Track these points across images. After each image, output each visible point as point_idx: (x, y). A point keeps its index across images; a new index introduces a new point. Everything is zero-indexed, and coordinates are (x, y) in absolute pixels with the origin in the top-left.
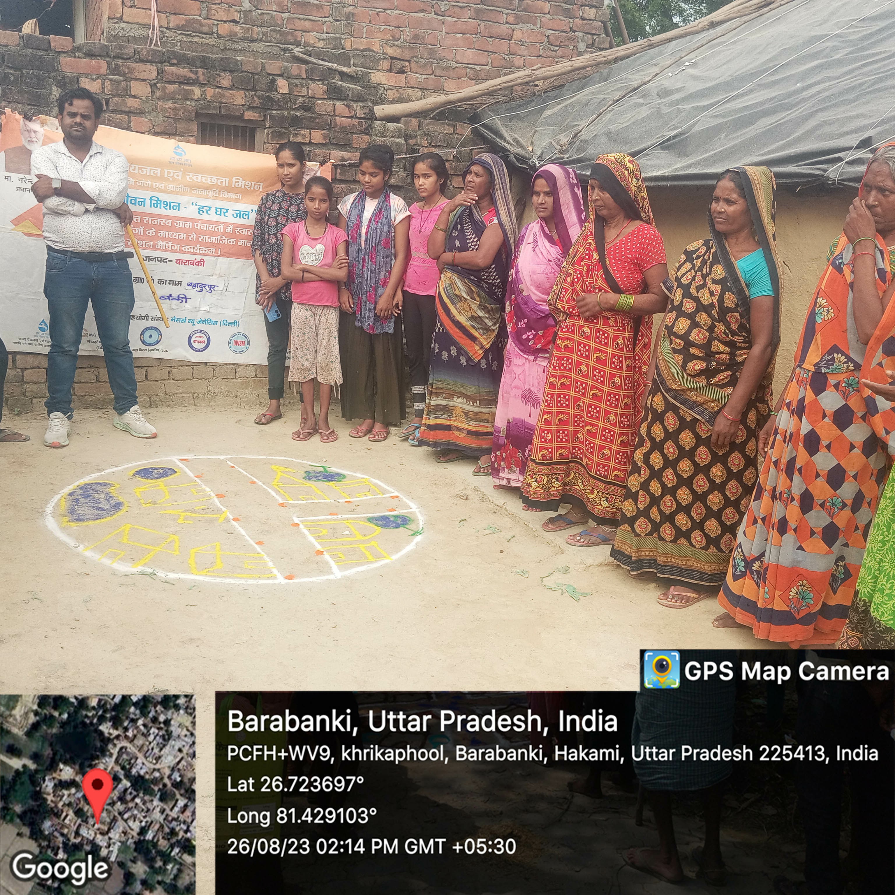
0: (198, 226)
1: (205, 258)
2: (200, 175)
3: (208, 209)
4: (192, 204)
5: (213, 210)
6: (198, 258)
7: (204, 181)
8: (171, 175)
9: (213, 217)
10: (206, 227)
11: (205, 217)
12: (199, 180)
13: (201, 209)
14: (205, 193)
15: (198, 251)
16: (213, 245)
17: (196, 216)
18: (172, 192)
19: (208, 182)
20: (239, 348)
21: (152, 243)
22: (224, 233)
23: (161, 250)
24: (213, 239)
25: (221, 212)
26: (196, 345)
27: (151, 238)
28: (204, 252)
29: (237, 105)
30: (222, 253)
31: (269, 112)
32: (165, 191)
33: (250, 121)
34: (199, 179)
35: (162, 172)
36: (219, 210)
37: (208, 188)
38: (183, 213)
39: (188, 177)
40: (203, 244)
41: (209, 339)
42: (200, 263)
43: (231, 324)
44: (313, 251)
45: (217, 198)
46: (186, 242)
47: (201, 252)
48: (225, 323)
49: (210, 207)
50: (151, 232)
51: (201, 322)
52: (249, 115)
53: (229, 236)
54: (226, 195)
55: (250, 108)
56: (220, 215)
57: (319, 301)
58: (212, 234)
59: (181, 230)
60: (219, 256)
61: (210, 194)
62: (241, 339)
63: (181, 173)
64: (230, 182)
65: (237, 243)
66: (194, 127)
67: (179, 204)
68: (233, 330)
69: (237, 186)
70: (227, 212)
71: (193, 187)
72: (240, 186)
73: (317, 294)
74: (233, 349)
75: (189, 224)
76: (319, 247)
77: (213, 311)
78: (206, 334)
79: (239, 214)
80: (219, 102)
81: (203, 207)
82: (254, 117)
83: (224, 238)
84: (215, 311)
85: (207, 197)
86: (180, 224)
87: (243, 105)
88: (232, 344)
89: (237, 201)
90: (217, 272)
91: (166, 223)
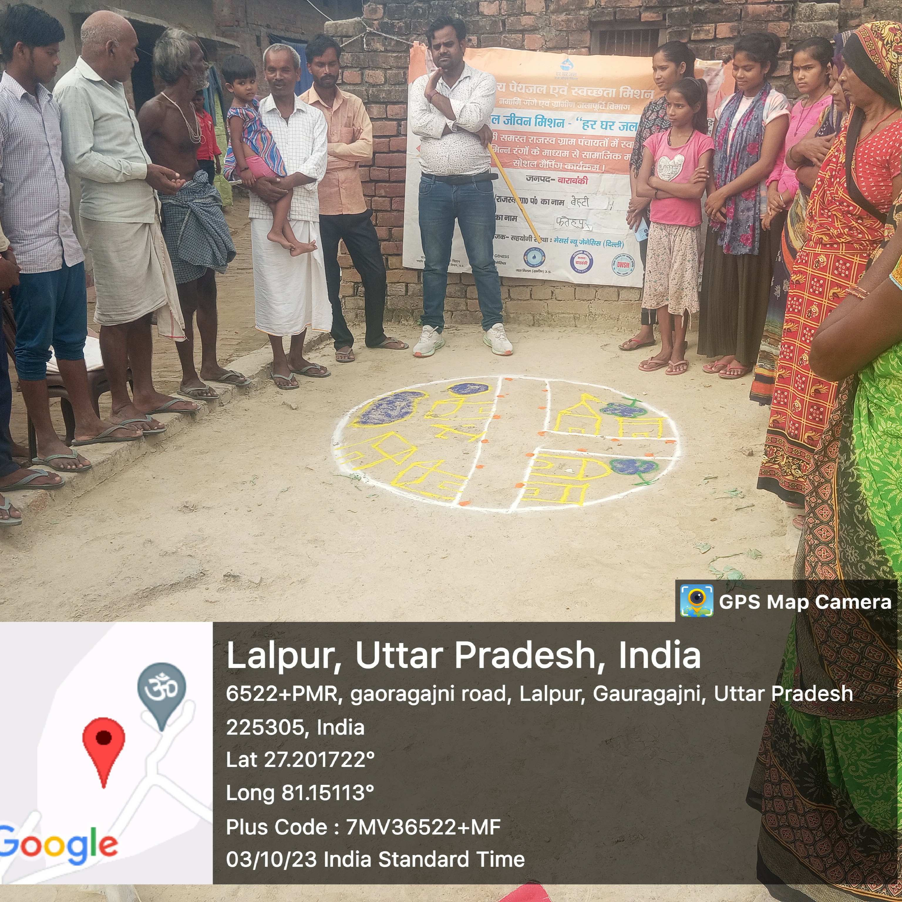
0: (582, 142)
1: (588, 175)
2: (585, 88)
3: (593, 123)
4: (577, 120)
5: (599, 124)
6: (581, 175)
7: (589, 94)
8: (557, 91)
9: (598, 131)
10: (590, 143)
11: (590, 132)
12: (585, 94)
13: (585, 124)
14: (590, 106)
15: (581, 169)
16: (597, 161)
17: (580, 131)
18: (557, 109)
19: (594, 94)
20: (623, 270)
21: (536, 162)
22: (609, 148)
23: (545, 169)
24: (596, 155)
25: (607, 125)
26: (578, 266)
27: (536, 157)
28: (587, 169)
29: (632, 8)
30: (607, 169)
31: (668, 10)
32: (550, 108)
33: (647, 23)
34: (584, 92)
35: (548, 89)
36: (604, 123)
37: (594, 101)
38: (567, 130)
39: (573, 91)
40: (586, 161)
41: (591, 261)
42: (583, 181)
43: (614, 245)
44: (671, 163)
45: (602, 111)
46: (570, 160)
47: (584, 169)
48: (609, 243)
49: (595, 122)
50: (535, 151)
51: (583, 242)
52: (647, 16)
53: (613, 150)
54: (613, 107)
55: (648, 8)
56: (606, 129)
57: (674, 219)
58: (596, 149)
59: (564, 148)
60: (603, 173)
61: (596, 107)
62: (625, 260)
63: (566, 88)
64: (618, 92)
65: (623, 157)
66: (587, 37)
67: (564, 120)
68: (617, 251)
69: (624, 96)
70: (613, 125)
71: (578, 101)
72: (628, 96)
73: (670, 212)
74: (616, 271)
75: (573, 141)
76: (679, 158)
77: (596, 231)
78: (589, 255)
79: (626, 126)
80: (613, 7)
81: (588, 121)
82: (652, 17)
83: (609, 152)
84: (599, 231)
85: (592, 111)
86: (563, 142)
87: (640, 7)
88: (615, 266)
89: (625, 112)
90: (601, 190)
91: (550, 141)
